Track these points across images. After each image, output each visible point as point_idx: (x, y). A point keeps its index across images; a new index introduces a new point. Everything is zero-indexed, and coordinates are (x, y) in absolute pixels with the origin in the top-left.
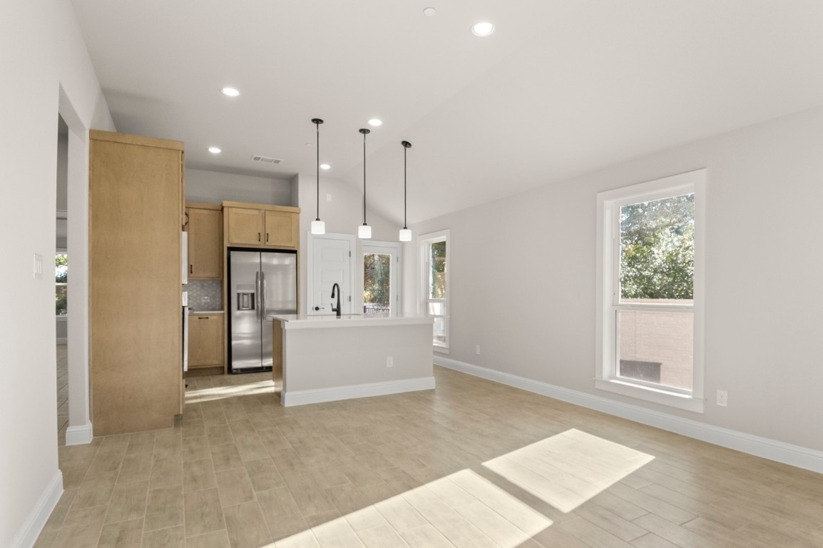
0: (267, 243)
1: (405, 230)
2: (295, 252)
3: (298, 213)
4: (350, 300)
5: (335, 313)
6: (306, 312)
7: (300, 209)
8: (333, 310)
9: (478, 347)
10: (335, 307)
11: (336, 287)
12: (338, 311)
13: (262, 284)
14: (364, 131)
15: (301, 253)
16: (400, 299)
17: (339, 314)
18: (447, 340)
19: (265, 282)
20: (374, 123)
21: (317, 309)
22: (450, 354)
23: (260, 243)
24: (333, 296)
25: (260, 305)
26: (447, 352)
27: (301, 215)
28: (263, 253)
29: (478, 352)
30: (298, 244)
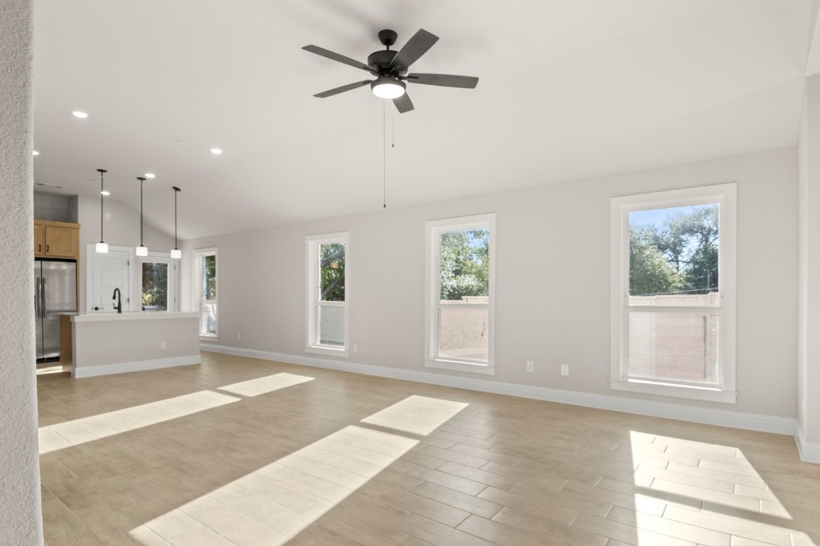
0: (47, 253)
1: (176, 251)
2: (75, 261)
3: (78, 229)
4: (129, 301)
5: (117, 310)
6: (85, 311)
7: (79, 225)
8: (115, 308)
9: (239, 334)
10: (117, 306)
11: (117, 292)
12: (119, 309)
13: (43, 288)
14: (141, 179)
15: (81, 262)
16: (178, 300)
17: (120, 311)
18: (217, 331)
19: (46, 286)
20: (150, 176)
21: (96, 309)
22: (219, 341)
23: (40, 253)
24: (114, 298)
25: (41, 306)
26: (217, 340)
27: (81, 230)
28: (43, 262)
29: (239, 338)
30: (78, 253)
